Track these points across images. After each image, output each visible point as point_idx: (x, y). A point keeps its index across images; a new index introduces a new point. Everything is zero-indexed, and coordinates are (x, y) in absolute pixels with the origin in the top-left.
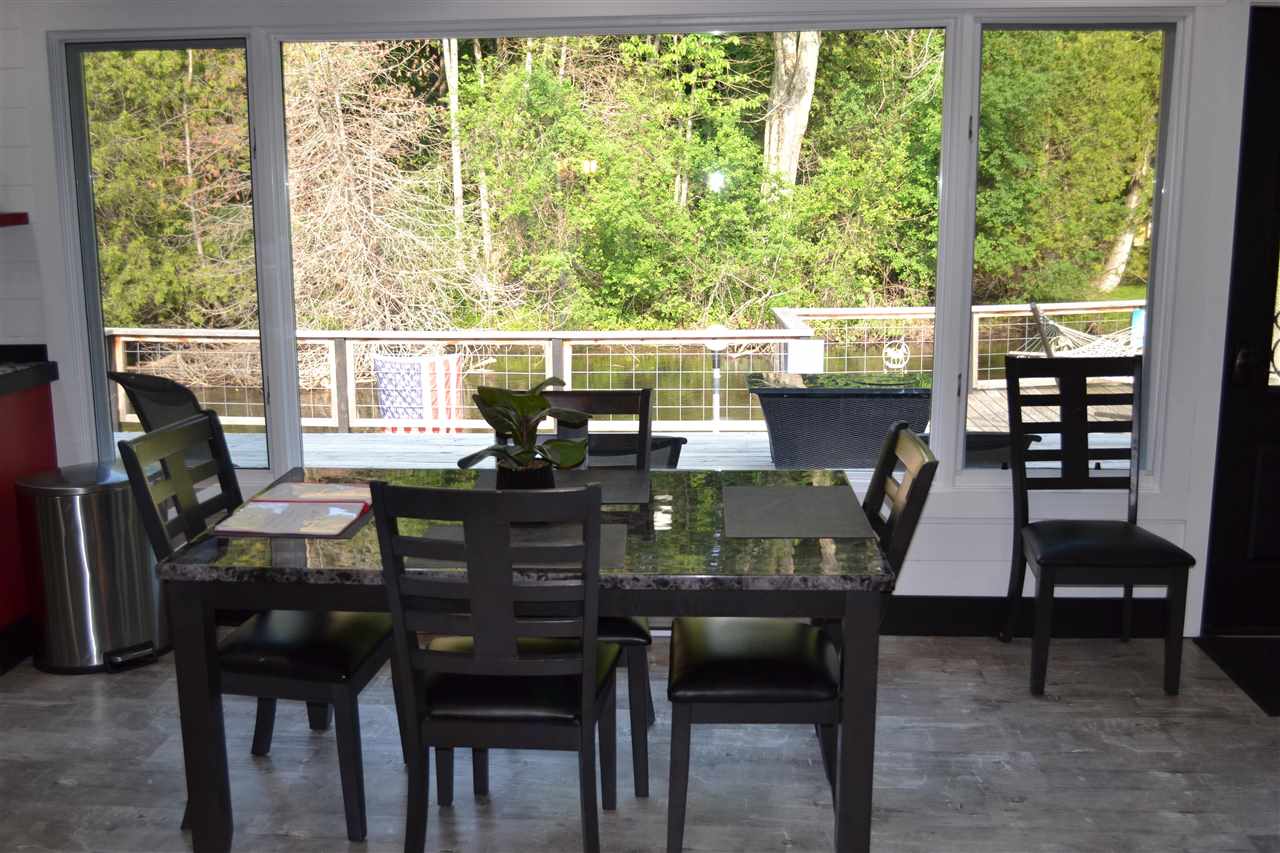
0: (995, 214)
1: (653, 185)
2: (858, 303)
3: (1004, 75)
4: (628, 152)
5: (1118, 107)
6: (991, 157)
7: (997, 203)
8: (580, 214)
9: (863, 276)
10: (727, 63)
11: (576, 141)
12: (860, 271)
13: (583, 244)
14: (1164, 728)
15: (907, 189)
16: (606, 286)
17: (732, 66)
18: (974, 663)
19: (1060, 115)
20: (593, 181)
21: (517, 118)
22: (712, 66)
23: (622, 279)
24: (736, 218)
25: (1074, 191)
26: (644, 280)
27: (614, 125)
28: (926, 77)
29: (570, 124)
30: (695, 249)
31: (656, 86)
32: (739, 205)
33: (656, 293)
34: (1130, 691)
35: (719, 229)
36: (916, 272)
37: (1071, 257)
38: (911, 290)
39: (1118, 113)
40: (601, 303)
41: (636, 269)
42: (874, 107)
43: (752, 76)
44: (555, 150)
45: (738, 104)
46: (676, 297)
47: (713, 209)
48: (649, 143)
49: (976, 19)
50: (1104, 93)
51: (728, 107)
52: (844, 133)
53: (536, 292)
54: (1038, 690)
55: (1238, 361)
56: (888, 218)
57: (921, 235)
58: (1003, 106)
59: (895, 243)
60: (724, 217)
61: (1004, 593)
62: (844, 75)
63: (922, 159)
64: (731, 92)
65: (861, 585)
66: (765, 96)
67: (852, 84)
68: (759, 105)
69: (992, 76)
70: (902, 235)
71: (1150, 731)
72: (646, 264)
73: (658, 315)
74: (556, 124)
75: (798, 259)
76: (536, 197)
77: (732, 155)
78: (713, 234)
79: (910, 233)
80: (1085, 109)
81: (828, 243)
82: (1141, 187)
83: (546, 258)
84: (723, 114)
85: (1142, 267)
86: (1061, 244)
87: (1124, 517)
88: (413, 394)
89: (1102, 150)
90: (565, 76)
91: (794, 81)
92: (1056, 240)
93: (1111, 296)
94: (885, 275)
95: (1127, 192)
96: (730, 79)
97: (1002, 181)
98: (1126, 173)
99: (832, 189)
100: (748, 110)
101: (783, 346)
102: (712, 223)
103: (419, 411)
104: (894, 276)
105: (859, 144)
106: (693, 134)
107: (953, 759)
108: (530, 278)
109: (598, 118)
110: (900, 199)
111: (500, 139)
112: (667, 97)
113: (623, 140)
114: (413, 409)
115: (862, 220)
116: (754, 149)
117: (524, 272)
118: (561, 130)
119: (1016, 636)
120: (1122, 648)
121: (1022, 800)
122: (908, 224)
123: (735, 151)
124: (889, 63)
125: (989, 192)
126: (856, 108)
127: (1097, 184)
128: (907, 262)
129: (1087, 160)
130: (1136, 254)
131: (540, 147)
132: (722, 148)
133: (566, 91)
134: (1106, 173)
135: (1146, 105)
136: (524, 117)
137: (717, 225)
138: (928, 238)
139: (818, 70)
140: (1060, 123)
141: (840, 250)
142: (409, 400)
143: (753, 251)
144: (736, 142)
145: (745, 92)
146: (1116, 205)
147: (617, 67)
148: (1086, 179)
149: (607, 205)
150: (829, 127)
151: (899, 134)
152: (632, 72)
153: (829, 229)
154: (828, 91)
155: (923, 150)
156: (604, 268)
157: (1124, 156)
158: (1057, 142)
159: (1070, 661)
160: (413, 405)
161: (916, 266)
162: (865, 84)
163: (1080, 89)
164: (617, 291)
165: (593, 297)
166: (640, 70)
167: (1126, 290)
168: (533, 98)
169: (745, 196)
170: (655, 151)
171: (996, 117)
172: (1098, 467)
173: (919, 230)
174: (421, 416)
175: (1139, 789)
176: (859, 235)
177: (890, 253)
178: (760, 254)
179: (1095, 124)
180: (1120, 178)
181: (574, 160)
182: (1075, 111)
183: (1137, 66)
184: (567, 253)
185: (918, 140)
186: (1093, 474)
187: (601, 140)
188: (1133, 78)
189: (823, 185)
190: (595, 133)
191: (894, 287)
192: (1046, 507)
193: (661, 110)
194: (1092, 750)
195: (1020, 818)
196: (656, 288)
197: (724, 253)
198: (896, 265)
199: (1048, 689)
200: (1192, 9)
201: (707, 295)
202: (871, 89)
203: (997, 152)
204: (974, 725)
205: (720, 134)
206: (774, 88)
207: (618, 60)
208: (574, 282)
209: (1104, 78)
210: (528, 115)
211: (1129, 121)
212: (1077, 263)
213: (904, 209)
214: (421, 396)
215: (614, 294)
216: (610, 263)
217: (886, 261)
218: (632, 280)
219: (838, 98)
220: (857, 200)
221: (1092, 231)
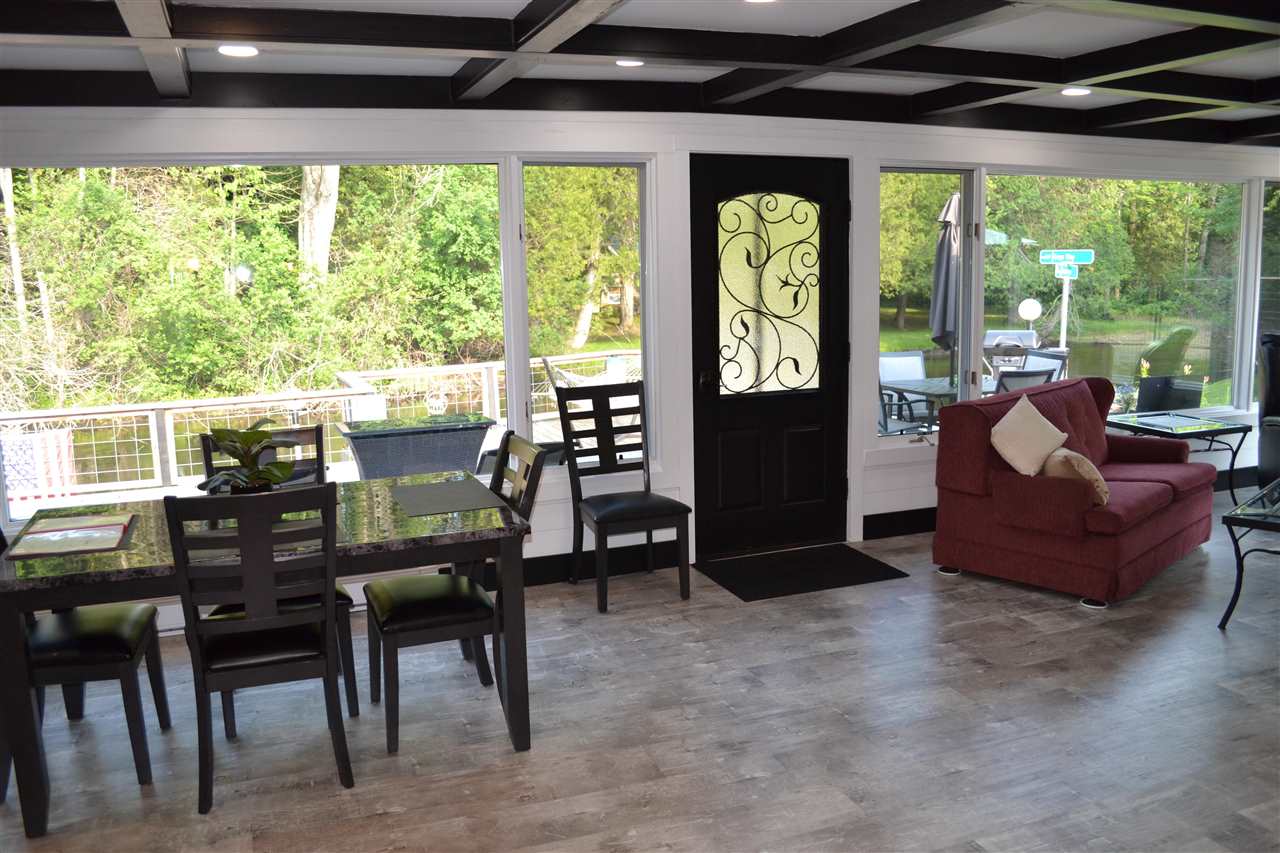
0: (492, 292)
1: (208, 278)
2: (389, 367)
3: (490, 185)
4: (181, 249)
5: (575, 209)
6: (485, 248)
7: (492, 284)
8: (142, 305)
9: (392, 346)
10: (264, 175)
11: (134, 242)
12: (389, 342)
13: (146, 331)
14: (685, 618)
15: (421, 275)
16: (170, 366)
17: (268, 176)
18: (557, 600)
19: (534, 215)
20: (152, 276)
21: (77, 223)
22: (251, 177)
23: (184, 359)
24: (282, 303)
25: (548, 273)
26: (206, 358)
27: (166, 226)
28: (430, 187)
29: (127, 226)
30: (249, 330)
31: (202, 194)
32: (284, 292)
33: (216, 369)
34: (660, 601)
35: (268, 312)
36: (433, 340)
37: (551, 323)
38: (431, 354)
39: (575, 214)
40: (167, 380)
41: (197, 349)
42: (388, 210)
43: (285, 184)
44: (113, 249)
45: (276, 208)
46: (234, 371)
47: (262, 296)
48: (200, 243)
49: (518, 158)
50: (564, 199)
51: (267, 211)
52: (365, 231)
53: (108, 375)
54: (603, 608)
55: (701, 381)
56: (408, 298)
57: (435, 311)
58: (492, 209)
59: (415, 318)
60: (272, 303)
61: (569, 549)
62: (363, 185)
63: (431, 250)
64: (268, 199)
65: (510, 532)
66: (297, 202)
67: (370, 192)
68: (294, 209)
69: (480, 186)
70: (420, 312)
71: (677, 621)
72: (206, 345)
73: (219, 388)
74: (112, 227)
75: (337, 335)
76: (100, 291)
77: (276, 251)
78: (263, 316)
79: (426, 310)
80: (551, 210)
81: (361, 320)
82: (597, 268)
83: (113, 343)
84: (263, 217)
85: (602, 328)
86: (542, 314)
87: (641, 488)
88: (27, 467)
89: (566, 242)
90: (117, 185)
91: (321, 189)
92: (538, 311)
93: (582, 350)
94: (409, 344)
95: (585, 273)
96: (267, 187)
97: (494, 266)
98: (584, 257)
99: (360, 277)
100: (284, 213)
101: (347, 403)
102: (263, 307)
103: (34, 482)
104: (416, 344)
105: (378, 240)
106: (238, 233)
107: (559, 658)
108: (100, 362)
109: (151, 222)
110: (416, 283)
111: (60, 241)
112: (212, 203)
113: (176, 240)
114: (28, 480)
115: (387, 300)
116: (292, 246)
117: (92, 357)
118: (118, 232)
119: (580, 579)
120: (649, 577)
121: (610, 673)
122: (424, 303)
123: (277, 247)
124: (398, 175)
125: (485, 275)
126: (374, 211)
127: (564, 266)
128: (426, 333)
129: (555, 249)
130: (597, 318)
131: (99, 247)
132: (266, 245)
133: (121, 197)
134: (570, 258)
135: (594, 207)
136: (83, 220)
137: (266, 309)
138: (441, 312)
139: (340, 180)
140: (534, 221)
141: (371, 324)
142: (23, 473)
143: (300, 329)
144: (278, 241)
145: (281, 198)
146: (580, 282)
147: (166, 178)
148: (556, 264)
149: (167, 296)
150: (353, 225)
151: (412, 232)
152: (179, 181)
153: (361, 309)
154: (349, 197)
155: (431, 244)
156: (167, 350)
157: (582, 245)
158: (532, 235)
159: (621, 590)
160: (28, 477)
161: (433, 336)
162: (379, 192)
163: (546, 196)
164: (180, 370)
165: (157, 374)
166: (186, 179)
167: (593, 346)
168: (91, 204)
169: (288, 284)
170: (205, 247)
171: (486, 218)
172: (621, 457)
173: (432, 307)
174: (35, 486)
175: (679, 655)
176: (385, 313)
177: (411, 326)
178: (302, 331)
179: (559, 222)
180: (580, 262)
181: (134, 258)
182: (544, 212)
183: (586, 178)
184: (133, 339)
185: (426, 236)
186: (620, 462)
187: (156, 240)
188: (584, 188)
189: (353, 273)
190: (150, 234)
191: (417, 352)
192: (591, 487)
193: (209, 214)
194: (645, 638)
195: (612, 684)
196: (216, 365)
197: (274, 332)
198: (417, 335)
199: (609, 608)
200: (655, 154)
201: (262, 368)
202: (385, 196)
203: (489, 244)
204: (568, 635)
205: (264, 232)
206: (304, 195)
207: (166, 171)
208: (141, 364)
209: (563, 188)
210: (86, 219)
211: (584, 219)
212: (555, 327)
213: (420, 290)
214: (34, 469)
215: (179, 372)
216: (173, 346)
217: (409, 333)
218: (194, 359)
219: (358, 202)
220: (381, 284)
221: (564, 303)
